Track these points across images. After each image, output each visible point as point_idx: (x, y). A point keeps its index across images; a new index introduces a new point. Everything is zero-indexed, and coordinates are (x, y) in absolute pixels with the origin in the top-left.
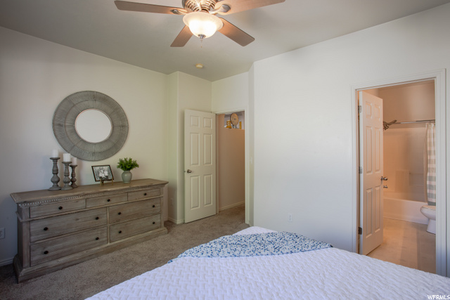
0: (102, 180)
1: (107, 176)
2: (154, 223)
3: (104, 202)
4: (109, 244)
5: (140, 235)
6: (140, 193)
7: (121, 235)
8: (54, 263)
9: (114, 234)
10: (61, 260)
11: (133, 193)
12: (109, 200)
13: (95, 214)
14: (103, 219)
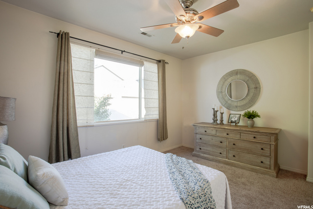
0: (232, 122)
1: (236, 121)
2: (262, 162)
3: (225, 135)
4: (227, 160)
5: (249, 165)
6: (250, 135)
7: (234, 158)
8: (202, 155)
9: (231, 155)
10: (205, 155)
11: (244, 134)
12: (227, 134)
13: (221, 139)
14: (224, 144)
